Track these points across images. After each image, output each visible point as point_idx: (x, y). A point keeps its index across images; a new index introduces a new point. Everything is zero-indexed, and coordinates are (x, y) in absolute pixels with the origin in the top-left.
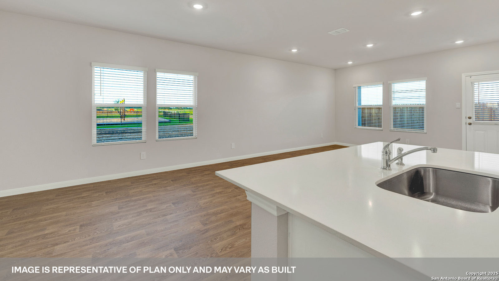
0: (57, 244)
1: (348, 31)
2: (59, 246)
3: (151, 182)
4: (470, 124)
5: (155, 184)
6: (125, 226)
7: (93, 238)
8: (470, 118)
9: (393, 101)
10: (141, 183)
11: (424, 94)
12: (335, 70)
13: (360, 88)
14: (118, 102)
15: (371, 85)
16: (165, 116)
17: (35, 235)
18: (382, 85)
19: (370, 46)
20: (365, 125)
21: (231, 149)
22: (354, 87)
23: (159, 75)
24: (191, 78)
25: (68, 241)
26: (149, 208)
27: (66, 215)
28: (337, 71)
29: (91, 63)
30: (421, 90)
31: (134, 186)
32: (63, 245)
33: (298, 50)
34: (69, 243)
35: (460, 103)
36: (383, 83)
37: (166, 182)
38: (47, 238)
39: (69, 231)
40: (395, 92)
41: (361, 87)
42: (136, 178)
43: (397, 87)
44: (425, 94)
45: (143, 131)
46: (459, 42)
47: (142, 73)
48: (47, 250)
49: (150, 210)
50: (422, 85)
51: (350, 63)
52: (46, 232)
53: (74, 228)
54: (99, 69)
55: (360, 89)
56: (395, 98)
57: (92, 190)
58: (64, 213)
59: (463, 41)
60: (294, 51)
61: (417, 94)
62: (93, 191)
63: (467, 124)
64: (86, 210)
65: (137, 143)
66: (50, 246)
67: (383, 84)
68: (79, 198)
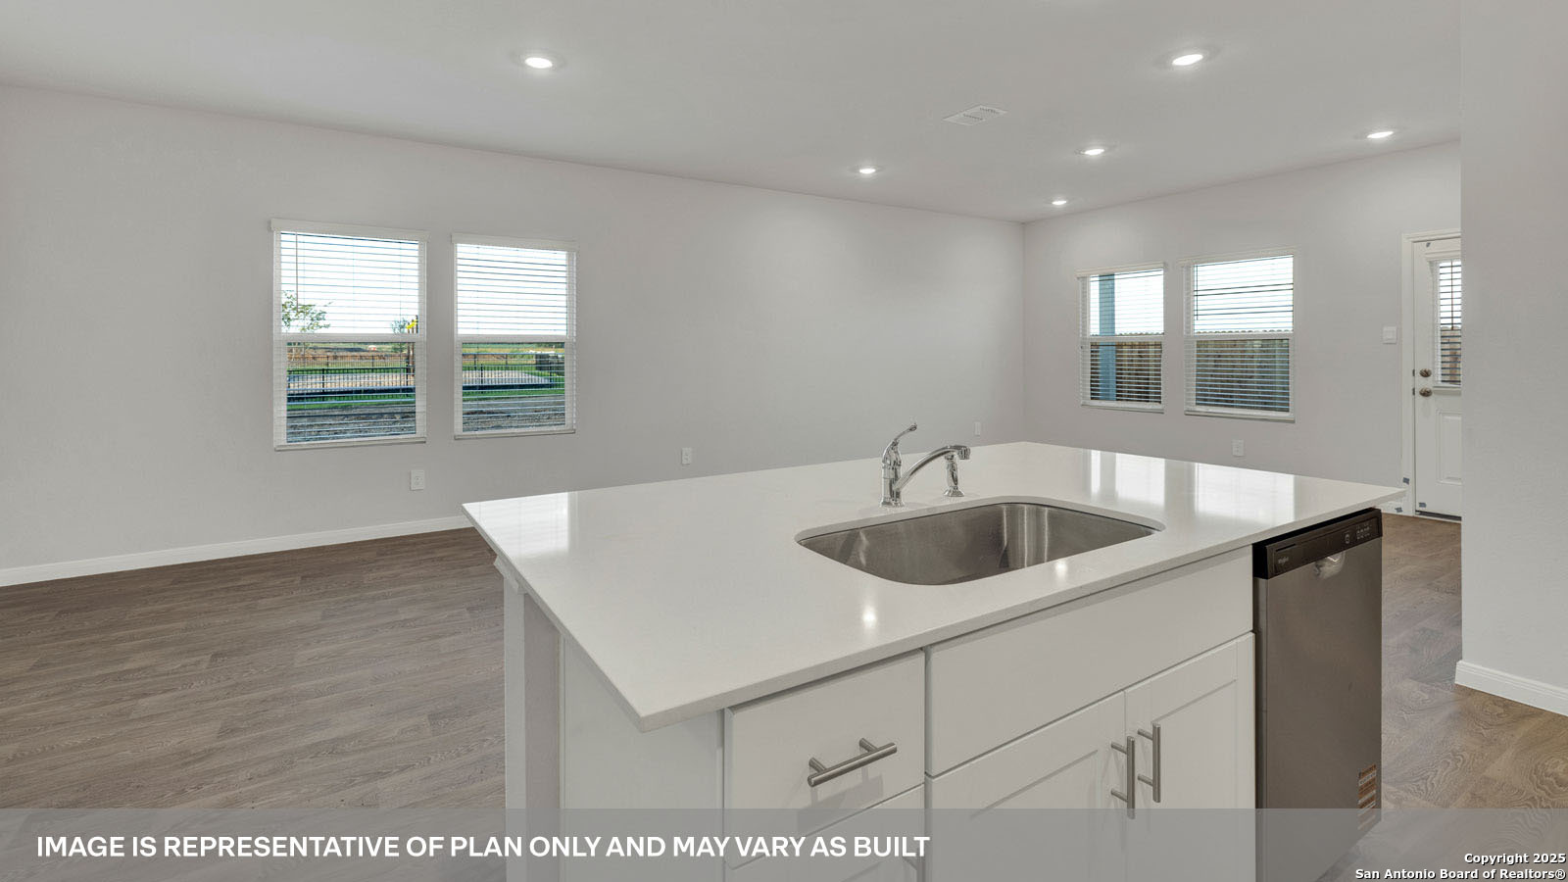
0: (145, 695)
1: (1002, 112)
2: (148, 699)
3: (432, 553)
4: (1426, 394)
5: (441, 559)
6: (323, 660)
7: (237, 684)
8: (1426, 374)
9: (1196, 322)
10: (404, 555)
11: (1287, 298)
12: (1023, 223)
13: (1107, 279)
14: (402, 327)
15: (1136, 271)
16: (540, 369)
17: (98, 672)
18: (1162, 272)
19: (1094, 152)
20: (1148, 397)
21: (683, 465)
22: (1078, 278)
23: (464, 250)
24: (561, 257)
25: (174, 690)
26: (403, 617)
27: (186, 629)
28: (1028, 229)
29: (270, 223)
30: (1276, 288)
31: (381, 563)
32: (158, 697)
33: (879, 168)
34: (175, 693)
35: (1394, 329)
36: (1164, 263)
37: (470, 554)
38: (126, 680)
39: (184, 666)
40: (1199, 293)
41: (1116, 277)
42: (397, 542)
43: (1208, 275)
44: (1291, 298)
45: (418, 410)
46: (1380, 136)
47: (417, 247)
48: (117, 706)
49: (404, 623)
50: (1282, 269)
51: (1059, 203)
52: (128, 666)
53: (194, 659)
54: (293, 238)
55: (1110, 282)
56: (1199, 312)
57: (268, 570)
58: (181, 625)
59: (1390, 133)
60: (867, 171)
61: (1265, 299)
62: (270, 573)
63: (1417, 393)
64: (240, 618)
65: (401, 444)
66: (128, 698)
67: (1165, 267)
68: (228, 589)
